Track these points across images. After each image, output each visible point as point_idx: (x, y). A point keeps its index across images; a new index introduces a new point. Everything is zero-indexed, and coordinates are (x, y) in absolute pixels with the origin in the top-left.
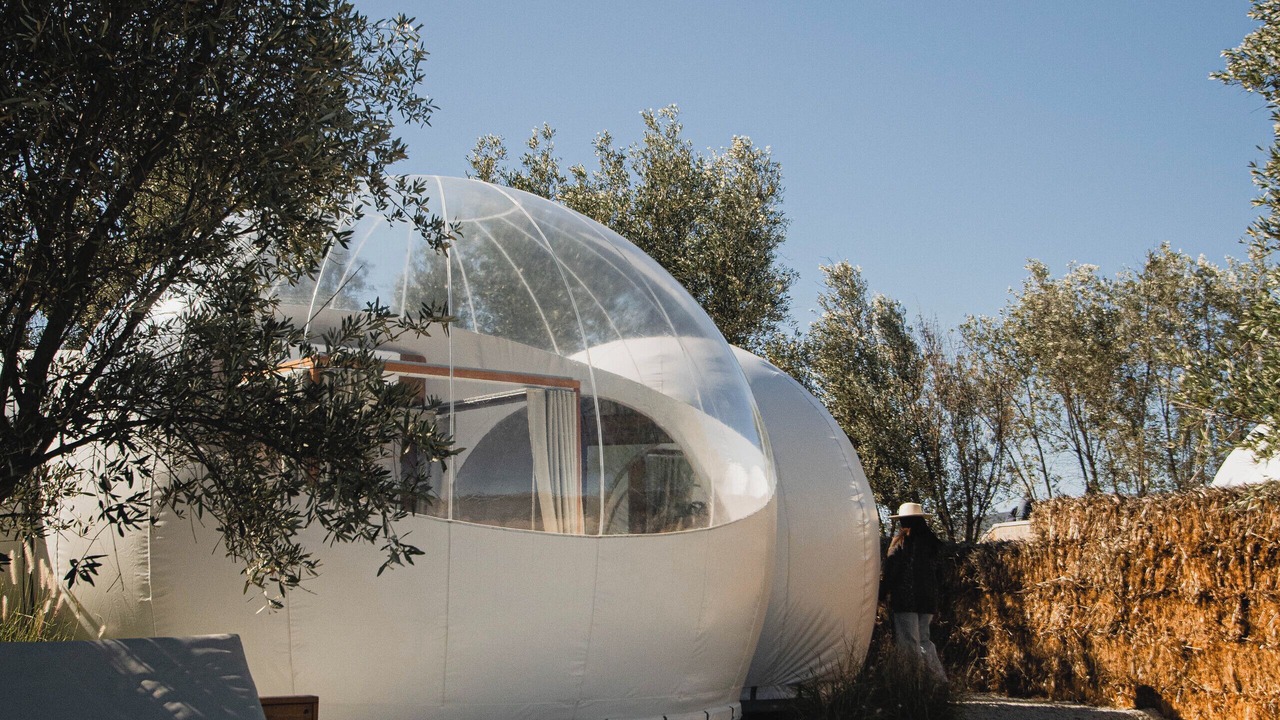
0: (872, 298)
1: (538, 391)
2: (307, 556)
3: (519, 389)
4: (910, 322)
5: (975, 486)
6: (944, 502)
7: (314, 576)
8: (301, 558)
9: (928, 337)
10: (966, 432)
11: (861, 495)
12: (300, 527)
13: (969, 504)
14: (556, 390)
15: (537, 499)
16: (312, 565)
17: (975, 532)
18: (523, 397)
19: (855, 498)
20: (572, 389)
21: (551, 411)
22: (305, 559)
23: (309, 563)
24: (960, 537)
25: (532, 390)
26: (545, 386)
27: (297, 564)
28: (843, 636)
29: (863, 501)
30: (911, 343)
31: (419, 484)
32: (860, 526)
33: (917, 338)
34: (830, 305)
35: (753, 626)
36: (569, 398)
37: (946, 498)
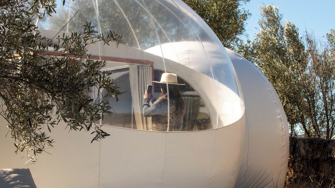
0: (284, 23)
1: (134, 66)
2: (48, 138)
3: (126, 65)
4: (301, 35)
5: (331, 113)
6: (316, 121)
7: (51, 147)
8: (46, 139)
9: (310, 41)
10: (327, 88)
11: (281, 116)
12: (55, 124)
13: (328, 121)
14: (143, 66)
15: (134, 115)
16: (50, 142)
17: (330, 134)
18: (127, 69)
19: (279, 117)
20: (150, 65)
21: (140, 76)
22: (47, 139)
23: (49, 141)
24: (324, 136)
25: (132, 66)
26: (137, 64)
27: (43, 141)
28: (272, 180)
29: (282, 118)
30: (302, 45)
31: (106, 105)
32: (281, 130)
33: (304, 42)
34: (264, 25)
35: (234, 174)
36: (149, 69)
37: (317, 118)
